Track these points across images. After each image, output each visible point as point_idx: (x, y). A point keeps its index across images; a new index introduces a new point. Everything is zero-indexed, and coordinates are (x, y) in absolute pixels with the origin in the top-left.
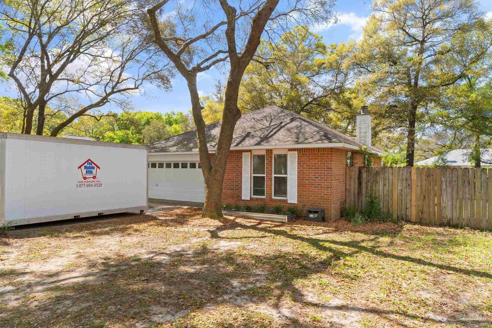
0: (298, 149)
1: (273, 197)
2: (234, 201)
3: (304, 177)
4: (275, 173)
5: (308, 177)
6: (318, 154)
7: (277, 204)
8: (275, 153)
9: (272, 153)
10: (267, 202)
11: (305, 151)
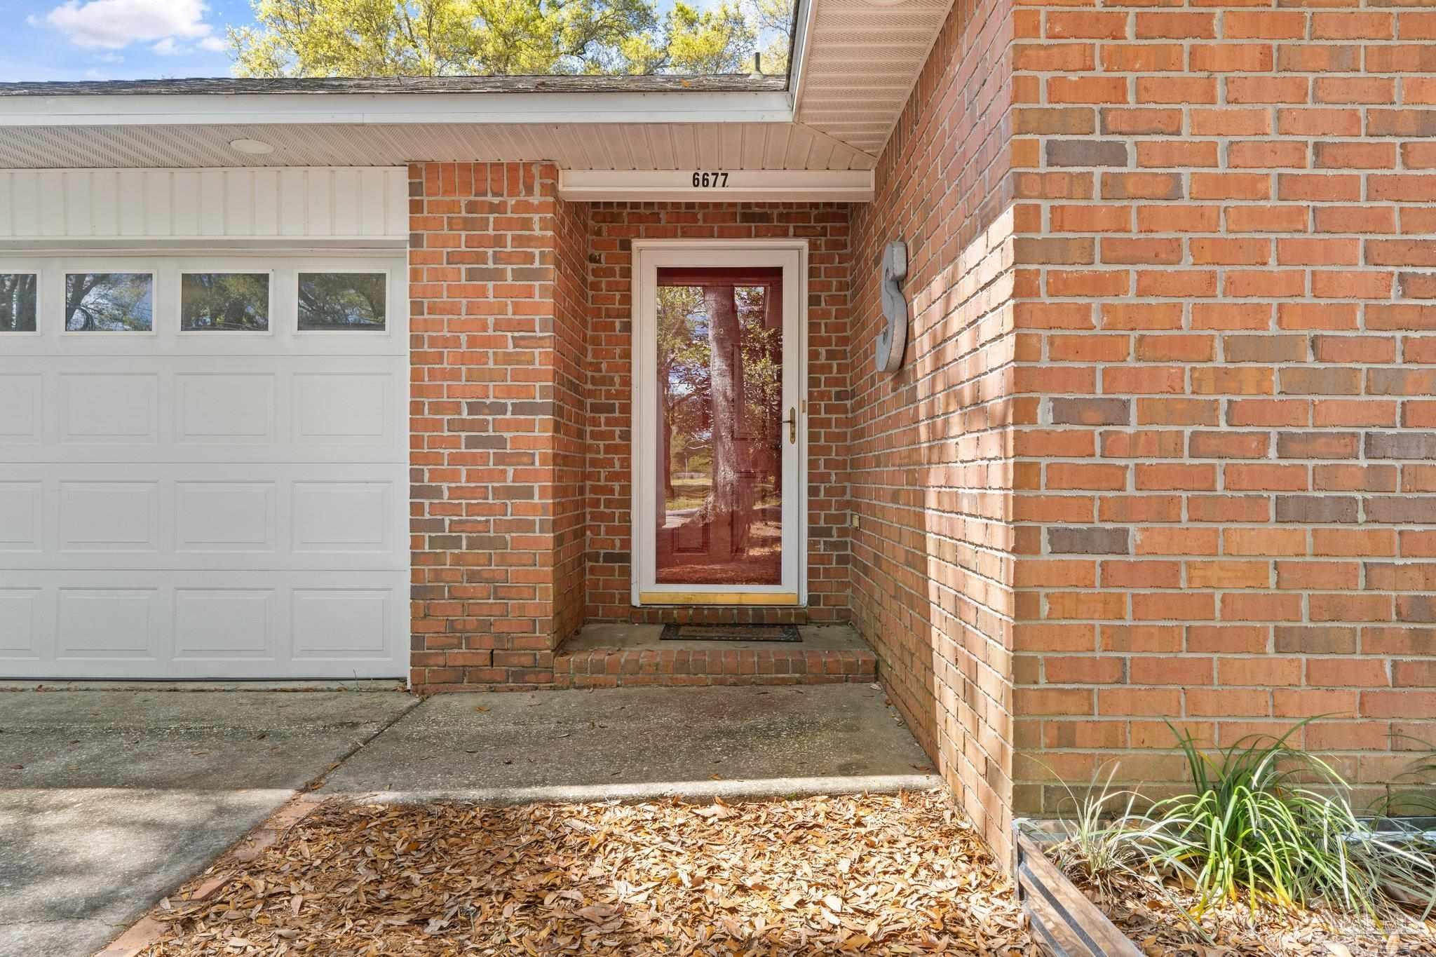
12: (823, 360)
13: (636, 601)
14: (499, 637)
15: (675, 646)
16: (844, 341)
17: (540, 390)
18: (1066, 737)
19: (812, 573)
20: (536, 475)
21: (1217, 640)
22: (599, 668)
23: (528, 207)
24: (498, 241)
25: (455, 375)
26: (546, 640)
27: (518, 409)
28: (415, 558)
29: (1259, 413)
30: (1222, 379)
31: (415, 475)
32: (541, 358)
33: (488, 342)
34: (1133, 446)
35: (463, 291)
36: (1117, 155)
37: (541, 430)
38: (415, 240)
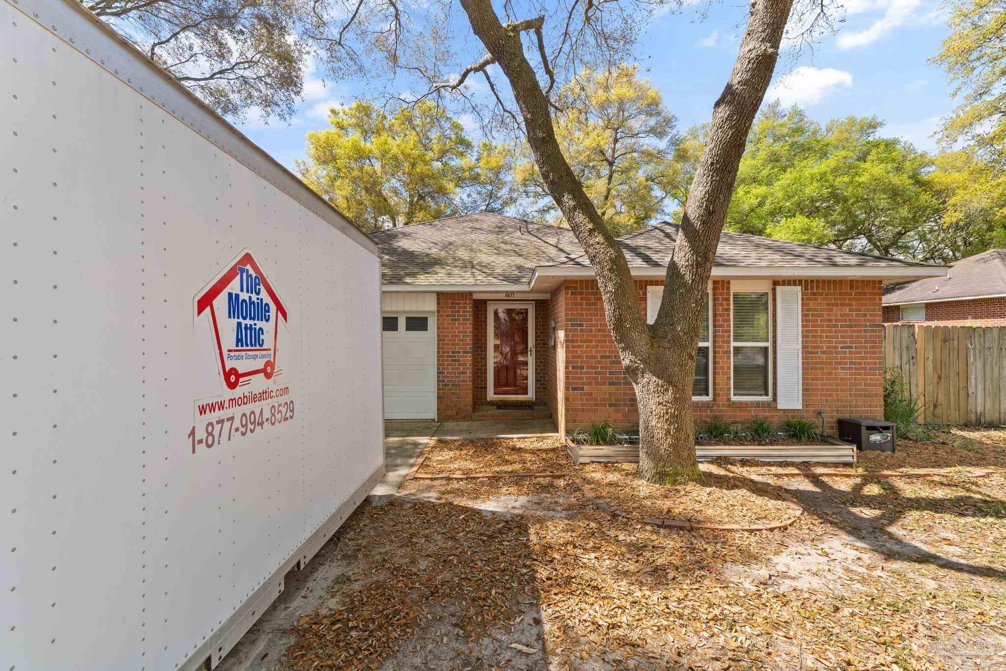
0: (800, 281)
1: (734, 398)
2: (620, 415)
3: (817, 347)
4: (735, 340)
5: (829, 347)
6: (851, 294)
7: (750, 415)
8: (736, 288)
9: (728, 288)
10: (721, 411)
11: (818, 287)
12: (539, 334)
13: (488, 400)
14: (459, 409)
15: (501, 411)
16: (544, 329)
17: (469, 348)
18: (574, 421)
19: (536, 392)
20: (467, 369)
21: (600, 405)
22: (483, 416)
23: (466, 304)
24: (459, 311)
25: (448, 344)
26: (470, 408)
27: (464, 352)
28: (438, 389)
29: (605, 368)
30: (600, 362)
31: (438, 369)
32: (469, 340)
33: (456, 336)
34: (585, 373)
35: (450, 324)
36: (582, 325)
37: (469, 358)
38: (438, 312)
